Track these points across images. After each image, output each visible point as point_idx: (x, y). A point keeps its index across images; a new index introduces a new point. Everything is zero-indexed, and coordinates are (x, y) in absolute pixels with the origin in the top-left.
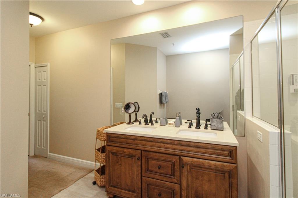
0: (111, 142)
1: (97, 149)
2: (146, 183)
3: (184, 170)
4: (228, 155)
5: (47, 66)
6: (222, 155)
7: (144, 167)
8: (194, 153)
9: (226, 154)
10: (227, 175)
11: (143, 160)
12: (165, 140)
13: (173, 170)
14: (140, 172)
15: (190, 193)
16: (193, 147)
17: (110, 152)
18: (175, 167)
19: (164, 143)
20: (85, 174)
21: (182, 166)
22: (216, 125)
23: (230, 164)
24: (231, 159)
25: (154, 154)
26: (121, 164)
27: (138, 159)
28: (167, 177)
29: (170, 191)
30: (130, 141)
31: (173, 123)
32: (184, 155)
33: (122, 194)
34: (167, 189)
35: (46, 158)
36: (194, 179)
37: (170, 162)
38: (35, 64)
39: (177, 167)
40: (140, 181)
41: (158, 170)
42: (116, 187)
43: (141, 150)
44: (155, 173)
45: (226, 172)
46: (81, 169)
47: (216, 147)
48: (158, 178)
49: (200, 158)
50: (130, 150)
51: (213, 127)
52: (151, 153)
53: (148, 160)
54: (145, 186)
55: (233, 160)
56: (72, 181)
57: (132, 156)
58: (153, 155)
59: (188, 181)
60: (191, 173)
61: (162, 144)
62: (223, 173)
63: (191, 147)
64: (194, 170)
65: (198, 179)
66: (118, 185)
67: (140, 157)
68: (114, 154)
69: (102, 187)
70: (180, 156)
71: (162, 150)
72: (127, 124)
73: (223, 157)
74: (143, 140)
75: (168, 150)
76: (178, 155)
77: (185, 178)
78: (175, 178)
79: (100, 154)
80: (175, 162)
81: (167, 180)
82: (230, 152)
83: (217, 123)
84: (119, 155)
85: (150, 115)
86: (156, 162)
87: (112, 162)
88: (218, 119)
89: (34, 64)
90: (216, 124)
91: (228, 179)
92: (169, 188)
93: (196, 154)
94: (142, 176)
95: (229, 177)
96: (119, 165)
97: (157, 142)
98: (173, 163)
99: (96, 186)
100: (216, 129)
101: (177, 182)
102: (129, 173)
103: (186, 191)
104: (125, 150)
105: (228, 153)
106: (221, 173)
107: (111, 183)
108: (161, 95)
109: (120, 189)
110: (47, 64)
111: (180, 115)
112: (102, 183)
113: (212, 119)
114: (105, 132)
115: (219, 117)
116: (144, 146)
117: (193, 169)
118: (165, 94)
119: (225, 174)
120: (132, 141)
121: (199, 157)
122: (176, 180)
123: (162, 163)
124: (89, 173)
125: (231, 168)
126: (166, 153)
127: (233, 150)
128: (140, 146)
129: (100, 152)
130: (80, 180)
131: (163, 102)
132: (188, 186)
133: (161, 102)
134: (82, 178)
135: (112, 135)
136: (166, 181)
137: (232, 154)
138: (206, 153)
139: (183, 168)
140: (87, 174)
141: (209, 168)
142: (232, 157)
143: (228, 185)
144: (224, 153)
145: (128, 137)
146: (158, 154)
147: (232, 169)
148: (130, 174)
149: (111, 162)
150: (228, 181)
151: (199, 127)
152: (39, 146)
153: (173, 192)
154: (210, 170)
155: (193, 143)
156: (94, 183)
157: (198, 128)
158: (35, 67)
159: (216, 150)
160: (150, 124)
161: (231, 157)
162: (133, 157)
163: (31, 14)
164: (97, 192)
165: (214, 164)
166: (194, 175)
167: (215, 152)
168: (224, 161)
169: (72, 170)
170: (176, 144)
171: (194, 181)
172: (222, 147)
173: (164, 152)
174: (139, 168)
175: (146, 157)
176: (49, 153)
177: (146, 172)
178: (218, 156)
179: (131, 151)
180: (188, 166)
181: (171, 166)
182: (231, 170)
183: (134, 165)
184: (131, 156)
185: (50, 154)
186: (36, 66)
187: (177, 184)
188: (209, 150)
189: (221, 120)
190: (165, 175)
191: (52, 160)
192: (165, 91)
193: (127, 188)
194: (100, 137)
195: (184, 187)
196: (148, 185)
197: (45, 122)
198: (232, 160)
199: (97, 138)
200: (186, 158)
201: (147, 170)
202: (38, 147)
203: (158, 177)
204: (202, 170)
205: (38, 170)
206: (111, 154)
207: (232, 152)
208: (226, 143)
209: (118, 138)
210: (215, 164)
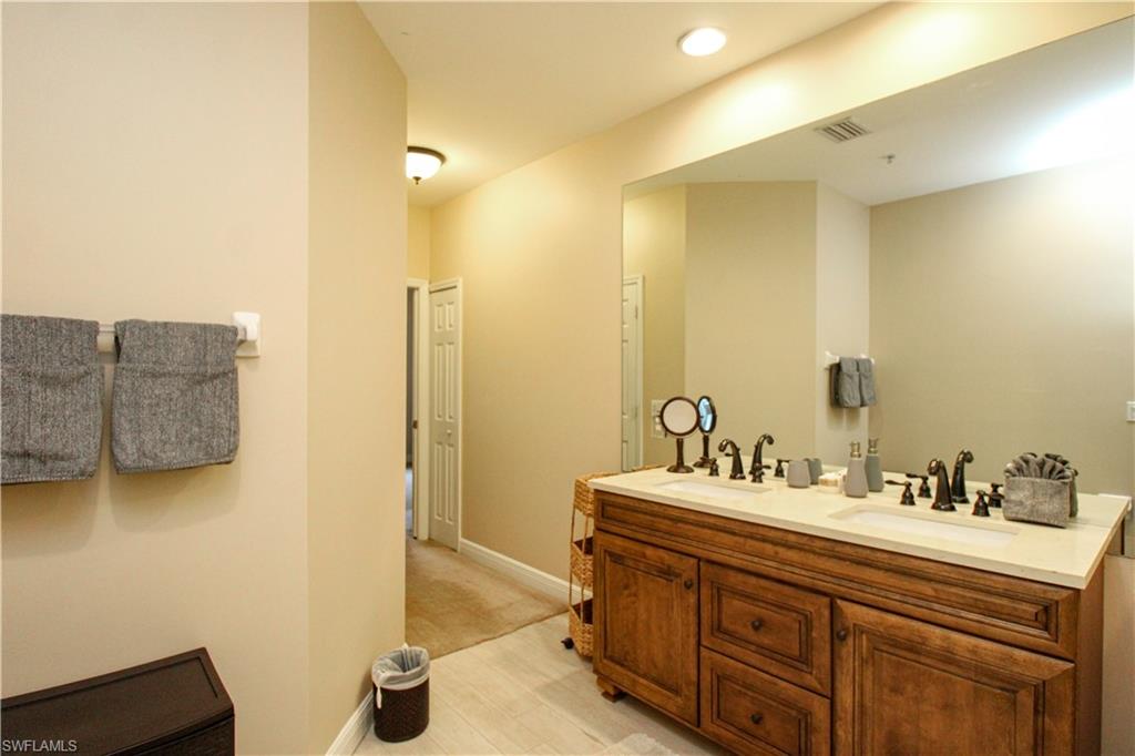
0: (611, 522)
1: (575, 540)
2: (712, 670)
3: (847, 649)
4: (1036, 620)
5: (455, 287)
6: (1009, 614)
7: (705, 615)
8: (890, 595)
9: (1028, 617)
10: (1026, 699)
11: (705, 591)
12: (779, 534)
13: (807, 644)
14: (693, 628)
15: (869, 739)
16: (887, 570)
17: (606, 551)
18: (814, 634)
19: (775, 543)
20: (546, 614)
21: (838, 634)
22: (1028, 503)
23: (1043, 658)
24: (1046, 639)
25: (741, 577)
26: (635, 595)
27: (688, 586)
28: (784, 663)
29: (794, 713)
30: (664, 525)
31: (836, 482)
32: (848, 596)
33: (638, 689)
34: (781, 704)
35: (455, 551)
36: (886, 690)
37: (797, 612)
38: (430, 283)
39: (821, 633)
40: (695, 659)
41: (750, 634)
42: (622, 665)
43: (699, 559)
44: (743, 644)
45: (1024, 685)
46: (538, 597)
47: (982, 582)
48: (753, 662)
49: (912, 614)
50: (662, 553)
51: (1016, 509)
52: (731, 573)
53: (718, 592)
54: (709, 679)
55: (1056, 641)
56: (510, 623)
57: (669, 575)
58: (735, 579)
59: (862, 694)
60: (873, 665)
61: (769, 548)
62: (1008, 686)
63: (879, 568)
64: (885, 655)
65: (902, 694)
66: (628, 658)
67: (695, 581)
68: (617, 559)
69: (587, 658)
70: (832, 598)
71: (769, 567)
72: (669, 470)
73: (1010, 625)
74: (703, 526)
75: (788, 568)
76: (825, 594)
77: (850, 678)
78: (811, 673)
79: (583, 557)
80: (814, 615)
81: (781, 674)
82: (1046, 609)
83: (1034, 492)
84: (631, 563)
85: (757, 447)
86: (746, 605)
87: (611, 582)
88: (1041, 476)
89: (427, 282)
90: (1027, 498)
91: (1032, 717)
92: (787, 703)
93: (897, 597)
94: (699, 643)
95: (1036, 711)
96: (629, 596)
97: (752, 537)
98: (806, 616)
99: (571, 654)
100: (1026, 518)
101: (819, 687)
102: (660, 628)
103: (854, 728)
104: (649, 551)
105: (1035, 611)
106: (1002, 689)
107: (609, 649)
108: (836, 371)
109: (635, 672)
110: (457, 281)
111: (875, 452)
112: (587, 646)
113: (1014, 476)
114: (592, 487)
115: (1047, 468)
116: (707, 547)
117: (882, 651)
118: (858, 370)
119: (1015, 692)
120: (669, 523)
121: (906, 612)
122: (816, 678)
123: (766, 613)
124: (559, 614)
125: (1047, 675)
126: (781, 577)
127: (1057, 602)
128: (694, 543)
129: (581, 549)
130: (530, 627)
131: (846, 399)
132: (863, 712)
133: (836, 400)
134: (539, 624)
135: (613, 499)
136: (781, 679)
137: (1054, 620)
138: (938, 600)
139: (844, 643)
140: (550, 616)
141: (947, 658)
142: (1053, 629)
143: (1032, 741)
144: (1016, 609)
145: (656, 508)
146: (753, 580)
147: (1049, 677)
148: (664, 630)
149: (608, 583)
150: (1031, 723)
151: (947, 506)
152: (438, 515)
153: (804, 721)
154: (952, 669)
155: (885, 556)
156: (569, 644)
157: (946, 510)
158: (431, 293)
159: (982, 591)
160: (749, 478)
161: (1046, 628)
162: (672, 578)
163: (412, 149)
164: (573, 669)
165: (971, 648)
166: (885, 674)
167: (976, 600)
168: (1013, 642)
169: (513, 596)
170: (818, 550)
171: (884, 697)
172: (1010, 584)
173: (774, 573)
174: (692, 618)
175: (712, 582)
176: (461, 539)
177: (712, 634)
178: (988, 620)
179: (668, 558)
180: (864, 637)
181: (797, 626)
182: (1044, 682)
183: (675, 603)
184: (667, 573)
185: (466, 541)
186: (432, 290)
187: (820, 695)
188: (953, 590)
189: (1058, 482)
190: (776, 655)
191: (467, 559)
192: (864, 356)
193: (654, 674)
194: (583, 503)
195: (846, 712)
196: (718, 677)
197: (451, 449)
198: (1054, 644)
199: (575, 507)
200: (857, 608)
201: (718, 628)
202: (436, 517)
203: (754, 659)
204: (919, 662)
205: (434, 577)
206: (608, 558)
207: (1054, 610)
208: (1026, 567)
209: (627, 508)
210: (976, 647)
